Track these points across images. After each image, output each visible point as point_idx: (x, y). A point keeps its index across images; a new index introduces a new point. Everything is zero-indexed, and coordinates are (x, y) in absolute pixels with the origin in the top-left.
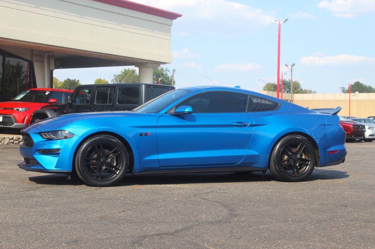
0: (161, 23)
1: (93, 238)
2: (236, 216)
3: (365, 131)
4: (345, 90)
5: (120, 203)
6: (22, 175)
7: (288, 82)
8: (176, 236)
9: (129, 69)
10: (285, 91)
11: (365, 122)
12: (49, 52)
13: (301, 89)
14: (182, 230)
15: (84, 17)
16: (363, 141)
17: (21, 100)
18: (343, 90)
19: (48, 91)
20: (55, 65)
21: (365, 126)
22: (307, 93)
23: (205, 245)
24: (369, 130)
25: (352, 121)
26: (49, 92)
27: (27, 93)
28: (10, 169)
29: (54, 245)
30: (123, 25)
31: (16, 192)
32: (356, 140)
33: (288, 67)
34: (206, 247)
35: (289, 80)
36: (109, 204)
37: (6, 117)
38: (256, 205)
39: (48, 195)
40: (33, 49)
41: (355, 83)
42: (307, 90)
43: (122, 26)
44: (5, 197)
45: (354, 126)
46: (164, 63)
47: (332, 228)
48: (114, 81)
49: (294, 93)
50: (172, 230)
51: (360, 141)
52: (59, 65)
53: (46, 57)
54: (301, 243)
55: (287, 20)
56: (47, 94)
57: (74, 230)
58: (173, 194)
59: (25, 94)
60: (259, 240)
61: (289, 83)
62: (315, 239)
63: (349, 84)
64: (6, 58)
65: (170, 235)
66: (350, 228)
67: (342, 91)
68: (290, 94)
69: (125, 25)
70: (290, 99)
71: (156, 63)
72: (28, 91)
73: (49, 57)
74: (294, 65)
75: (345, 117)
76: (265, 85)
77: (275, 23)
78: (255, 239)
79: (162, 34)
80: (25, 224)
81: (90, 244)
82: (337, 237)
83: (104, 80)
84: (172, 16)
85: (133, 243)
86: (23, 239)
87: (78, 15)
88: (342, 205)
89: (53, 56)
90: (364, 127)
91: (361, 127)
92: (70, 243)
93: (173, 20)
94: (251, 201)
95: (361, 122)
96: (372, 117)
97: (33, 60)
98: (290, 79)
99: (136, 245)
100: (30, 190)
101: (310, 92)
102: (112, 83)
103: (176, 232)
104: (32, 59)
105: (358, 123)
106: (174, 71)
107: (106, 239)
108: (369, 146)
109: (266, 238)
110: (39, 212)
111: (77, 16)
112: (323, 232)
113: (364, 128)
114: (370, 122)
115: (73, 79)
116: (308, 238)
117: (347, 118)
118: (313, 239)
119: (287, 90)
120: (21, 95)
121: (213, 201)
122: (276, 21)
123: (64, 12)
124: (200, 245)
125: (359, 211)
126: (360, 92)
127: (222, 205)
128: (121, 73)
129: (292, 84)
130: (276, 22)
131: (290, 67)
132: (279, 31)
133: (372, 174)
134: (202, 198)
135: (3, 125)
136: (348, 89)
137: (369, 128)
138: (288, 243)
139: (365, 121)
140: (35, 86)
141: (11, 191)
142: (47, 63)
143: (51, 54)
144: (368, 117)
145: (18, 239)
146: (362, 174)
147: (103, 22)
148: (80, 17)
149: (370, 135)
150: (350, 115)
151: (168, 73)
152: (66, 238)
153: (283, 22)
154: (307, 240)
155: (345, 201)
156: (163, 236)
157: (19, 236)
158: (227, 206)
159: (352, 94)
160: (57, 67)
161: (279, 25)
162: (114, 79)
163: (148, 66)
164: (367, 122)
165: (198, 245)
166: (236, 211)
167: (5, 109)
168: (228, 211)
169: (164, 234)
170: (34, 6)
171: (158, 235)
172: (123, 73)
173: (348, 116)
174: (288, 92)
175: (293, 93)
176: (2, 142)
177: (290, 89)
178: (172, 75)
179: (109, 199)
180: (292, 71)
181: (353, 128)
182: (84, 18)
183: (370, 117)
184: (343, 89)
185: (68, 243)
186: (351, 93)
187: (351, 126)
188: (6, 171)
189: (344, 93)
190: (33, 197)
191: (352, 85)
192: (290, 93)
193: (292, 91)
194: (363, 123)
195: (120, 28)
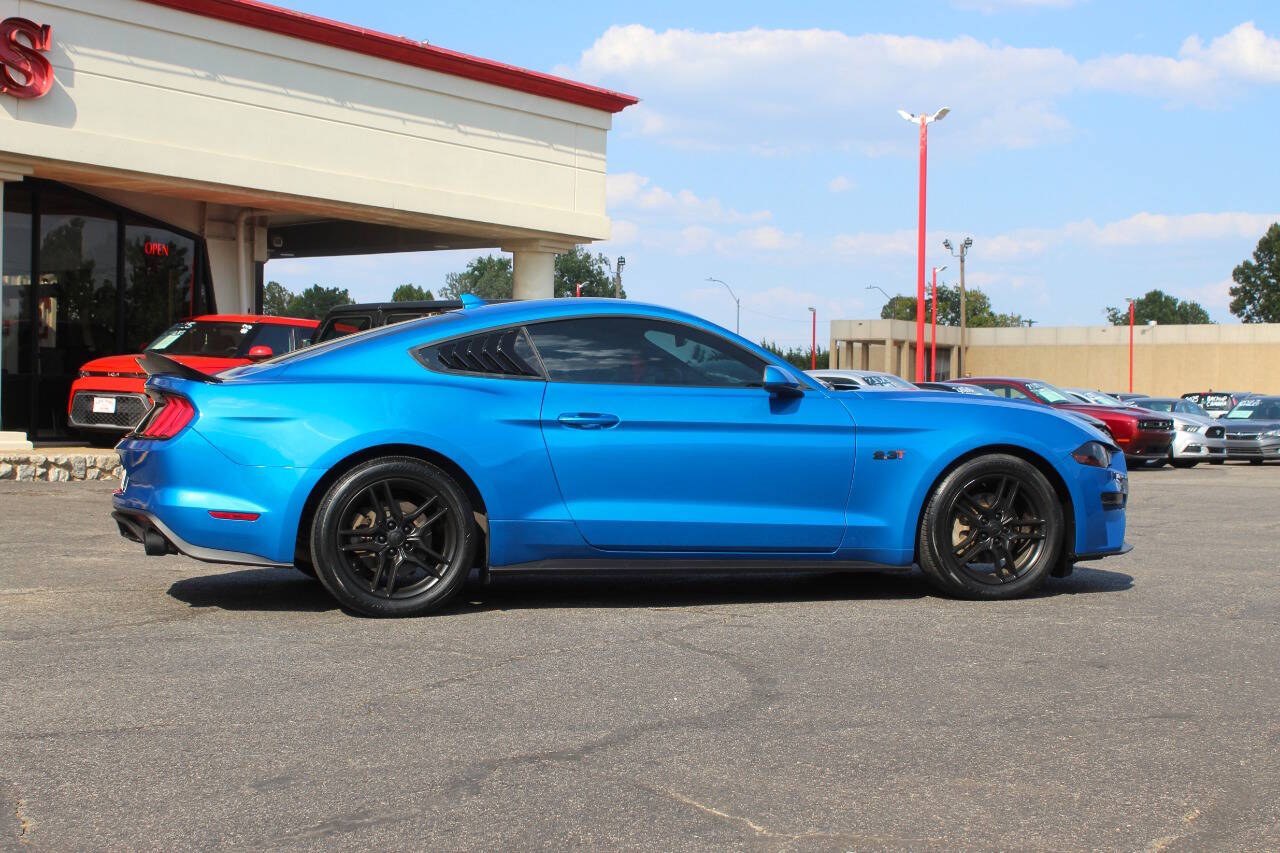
0: (577, 124)
1: (337, 769)
2: (772, 698)
3: (1174, 435)
4: (1119, 315)
5: (432, 657)
6: (157, 571)
7: (952, 293)
8: (586, 764)
9: (490, 258)
10: (944, 319)
11: (1173, 410)
12: (252, 209)
13: (992, 314)
14: (605, 744)
15: (349, 105)
16: (1168, 465)
17: (170, 349)
18: (1114, 316)
19: (248, 324)
20: (270, 246)
21: (1172, 422)
22: (1007, 326)
23: (672, 792)
24: (1184, 433)
25: (1136, 406)
26: (250, 327)
27: (188, 330)
28: (124, 555)
29: (218, 792)
30: (461, 127)
31: (132, 624)
32: (1149, 462)
33: (952, 249)
34: (671, 798)
35: (955, 287)
36: (400, 661)
37: (127, 398)
38: (837, 664)
39: (223, 632)
40: (204, 200)
41: (1148, 296)
42: (1009, 315)
43: (460, 131)
44: (96, 640)
45: (1141, 421)
46: (589, 240)
47: (1057, 734)
48: (448, 292)
49: (970, 324)
50: (575, 743)
51: (1158, 466)
52: (280, 246)
53: (242, 224)
54: (960, 782)
55: (944, 113)
56: (244, 331)
57: (282, 743)
58: (592, 629)
59: (181, 333)
60: (833, 775)
61: (957, 296)
62: (1002, 769)
63: (1128, 299)
64: (127, 227)
65: (569, 758)
66: (1111, 736)
67: (1111, 320)
68: (959, 328)
69: (469, 129)
70: (959, 343)
71: (563, 239)
72: (190, 324)
73: (251, 225)
74: (968, 243)
75: (1114, 396)
76: (886, 302)
77: (909, 120)
78: (822, 772)
79: (579, 155)
80: (139, 726)
81: (324, 788)
82: (1070, 764)
83: (420, 288)
84: (611, 103)
85: (455, 784)
86: (127, 771)
87: (332, 101)
88: (1093, 663)
89: (263, 222)
90: (1169, 423)
91: (1161, 424)
92: (265, 784)
93: (613, 114)
94: (822, 651)
95: (1164, 409)
96: (1195, 395)
97: (206, 232)
98: (959, 285)
99: (463, 792)
100: (174, 617)
101: (1016, 322)
102: (443, 299)
103: (587, 749)
104: (203, 230)
105: (1153, 413)
106: (621, 262)
107: (374, 771)
108: (1185, 481)
109: (855, 767)
110: (188, 689)
111: (328, 103)
112: (1029, 749)
113: (1172, 428)
114: (1188, 411)
115: (331, 288)
116: (981, 767)
117: (1124, 398)
118: (999, 770)
119: (950, 317)
120: (170, 336)
121: (709, 652)
122: (913, 116)
123: (292, 92)
124: (654, 792)
125: (1142, 682)
126: (1161, 322)
127: (734, 664)
128: (470, 269)
129: (963, 300)
130: (914, 120)
131: (957, 251)
132: (924, 144)
133: (1187, 567)
134: (676, 642)
135: (116, 423)
136: (1128, 313)
137: (1185, 428)
138: (923, 783)
139: (1173, 405)
140: (212, 309)
141: (117, 621)
142: (246, 240)
143: (257, 214)
144: (1184, 397)
145: (112, 772)
146: (1157, 565)
147: (404, 120)
148: (337, 106)
149: (1188, 449)
150: (1131, 390)
151: (604, 268)
152: (256, 770)
153: (933, 119)
154: (979, 774)
155: (1101, 651)
156: (546, 762)
157: (118, 761)
158: (747, 669)
159: (1137, 329)
160: (275, 254)
161: (924, 126)
162: (447, 286)
163: (541, 249)
164: (1180, 411)
165: (650, 791)
166: (775, 682)
167: (122, 375)
168: (750, 682)
169: (550, 756)
170: (201, 73)
171: (531, 759)
172: (475, 269)
173: (1126, 391)
174: (952, 324)
175: (968, 326)
176: (114, 473)
177: (958, 315)
178: (615, 276)
179: (400, 646)
180: (962, 261)
181: (1139, 427)
182: (349, 108)
183: (1190, 395)
184: (1112, 313)
185: (259, 786)
186: (1135, 324)
187: (1134, 421)
188: (112, 560)
189: (1115, 324)
190: (178, 640)
191: (1140, 303)
192: (959, 325)
193: (963, 318)
194: (1167, 414)
195: (454, 136)
